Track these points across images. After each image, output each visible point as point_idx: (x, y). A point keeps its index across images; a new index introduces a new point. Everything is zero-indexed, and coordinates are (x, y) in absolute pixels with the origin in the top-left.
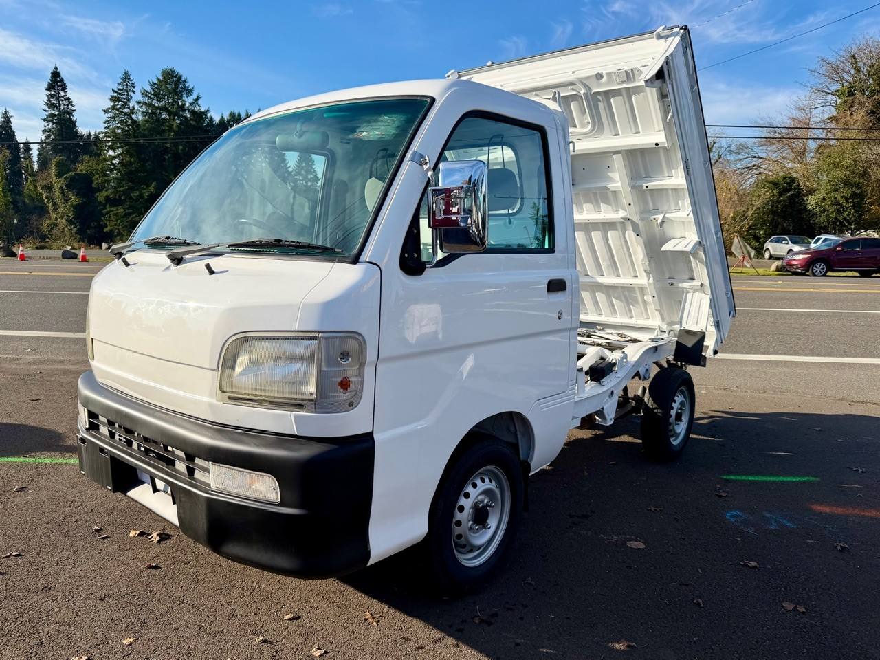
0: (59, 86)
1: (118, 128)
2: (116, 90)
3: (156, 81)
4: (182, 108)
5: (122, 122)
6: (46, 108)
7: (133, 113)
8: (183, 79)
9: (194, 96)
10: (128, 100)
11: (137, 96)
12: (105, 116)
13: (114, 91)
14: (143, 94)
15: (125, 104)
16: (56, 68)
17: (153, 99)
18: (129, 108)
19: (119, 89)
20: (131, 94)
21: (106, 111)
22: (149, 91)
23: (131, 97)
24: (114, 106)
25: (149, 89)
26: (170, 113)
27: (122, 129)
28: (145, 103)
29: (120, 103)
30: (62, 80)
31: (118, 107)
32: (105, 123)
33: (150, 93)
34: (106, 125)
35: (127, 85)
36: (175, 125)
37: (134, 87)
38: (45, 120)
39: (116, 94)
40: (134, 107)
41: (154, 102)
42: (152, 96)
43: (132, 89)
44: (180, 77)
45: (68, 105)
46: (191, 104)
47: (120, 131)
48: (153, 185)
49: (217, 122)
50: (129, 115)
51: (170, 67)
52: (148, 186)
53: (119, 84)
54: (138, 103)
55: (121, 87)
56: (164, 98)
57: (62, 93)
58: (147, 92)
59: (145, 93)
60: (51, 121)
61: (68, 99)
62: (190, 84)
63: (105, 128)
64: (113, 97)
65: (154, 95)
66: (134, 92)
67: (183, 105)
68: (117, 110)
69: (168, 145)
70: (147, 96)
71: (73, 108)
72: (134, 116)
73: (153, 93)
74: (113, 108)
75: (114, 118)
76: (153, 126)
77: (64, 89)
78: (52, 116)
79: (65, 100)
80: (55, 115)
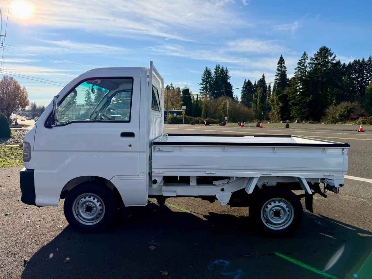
0: (282, 62)
1: (299, 75)
2: (300, 60)
3: (317, 53)
4: (328, 62)
5: (301, 72)
6: (277, 71)
7: (306, 68)
8: (329, 50)
9: (333, 56)
10: (305, 63)
11: (308, 61)
12: (295, 71)
13: (299, 60)
14: (311, 59)
15: (303, 64)
16: (282, 56)
17: (315, 61)
18: (305, 66)
19: (301, 59)
20: (306, 60)
21: (295, 69)
22: (313, 58)
23: (306, 61)
24: (299, 66)
25: (313, 57)
26: (321, 65)
27: (301, 75)
28: (311, 63)
29: (301, 65)
30: (283, 60)
31: (301, 66)
32: (295, 73)
33: (314, 58)
34: (295, 74)
35: (305, 57)
36: (323, 70)
37: (307, 57)
38: (276, 75)
39: (300, 62)
40: (306, 65)
41: (315, 62)
42: (315, 60)
43: (307, 58)
44: (328, 49)
45: (284, 69)
46: (331, 60)
47: (300, 76)
48: (311, 96)
49: (347, 65)
50: (304, 69)
51: (324, 46)
52: (309, 97)
53: (302, 57)
54: (308, 63)
55: (302, 58)
56: (320, 59)
57: (283, 64)
58: (312, 58)
59: (312, 59)
60: (278, 75)
61: (285, 66)
62: (332, 52)
63: (295, 75)
64: (299, 63)
65: (315, 59)
66: (307, 59)
67: (328, 61)
68: (300, 68)
69: (320, 79)
70: (312, 60)
71: (286, 70)
72: (306, 69)
73: (315, 58)
74: (298, 67)
75: (298, 71)
76: (314, 72)
77: (284, 63)
78: (279, 74)
79: (284, 67)
80: (280, 73)
